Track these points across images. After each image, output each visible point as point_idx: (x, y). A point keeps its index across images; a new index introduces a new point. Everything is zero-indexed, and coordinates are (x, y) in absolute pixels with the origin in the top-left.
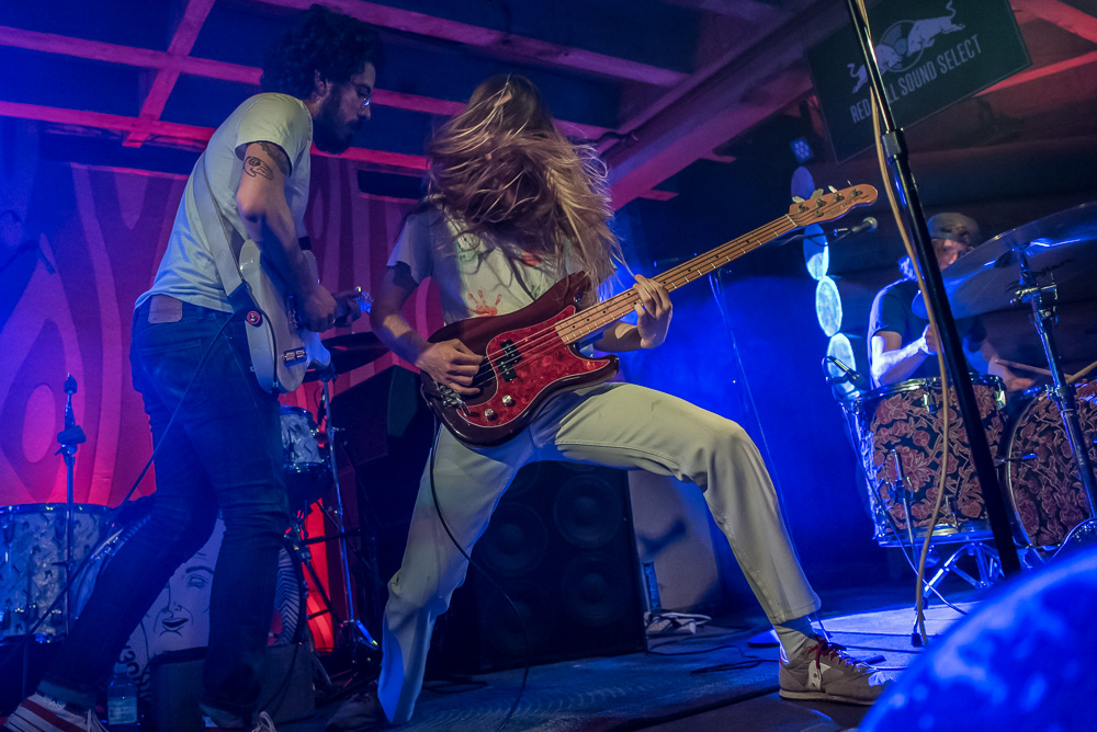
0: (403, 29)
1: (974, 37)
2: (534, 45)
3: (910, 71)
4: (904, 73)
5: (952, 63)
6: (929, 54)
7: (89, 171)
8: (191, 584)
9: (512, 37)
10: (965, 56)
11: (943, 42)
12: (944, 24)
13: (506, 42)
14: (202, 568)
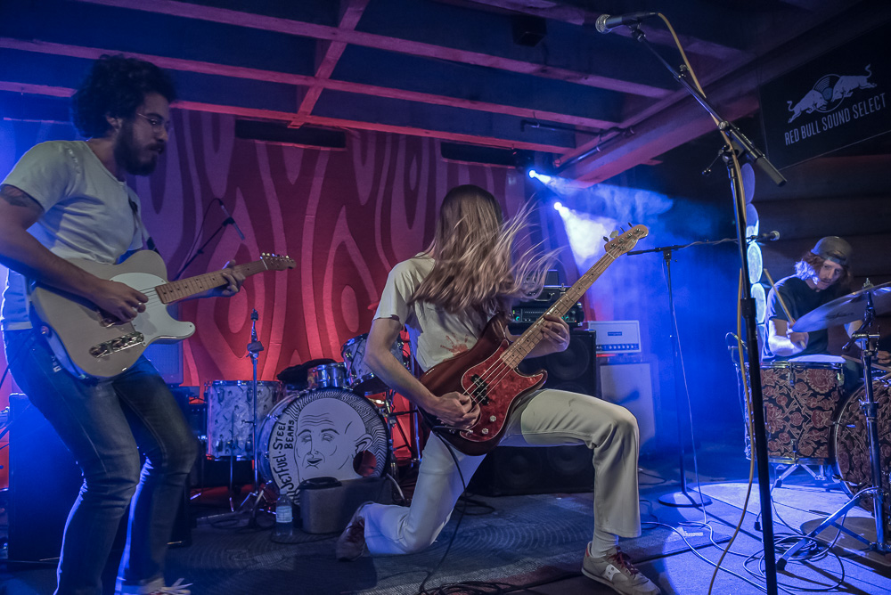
0: (472, 63)
1: (882, 95)
2: (562, 74)
3: (831, 113)
4: (826, 115)
5: (863, 112)
6: (847, 103)
7: (267, 145)
8: (324, 439)
9: (548, 68)
10: (873, 108)
11: (859, 95)
12: (862, 82)
13: (544, 71)
14: (331, 430)
